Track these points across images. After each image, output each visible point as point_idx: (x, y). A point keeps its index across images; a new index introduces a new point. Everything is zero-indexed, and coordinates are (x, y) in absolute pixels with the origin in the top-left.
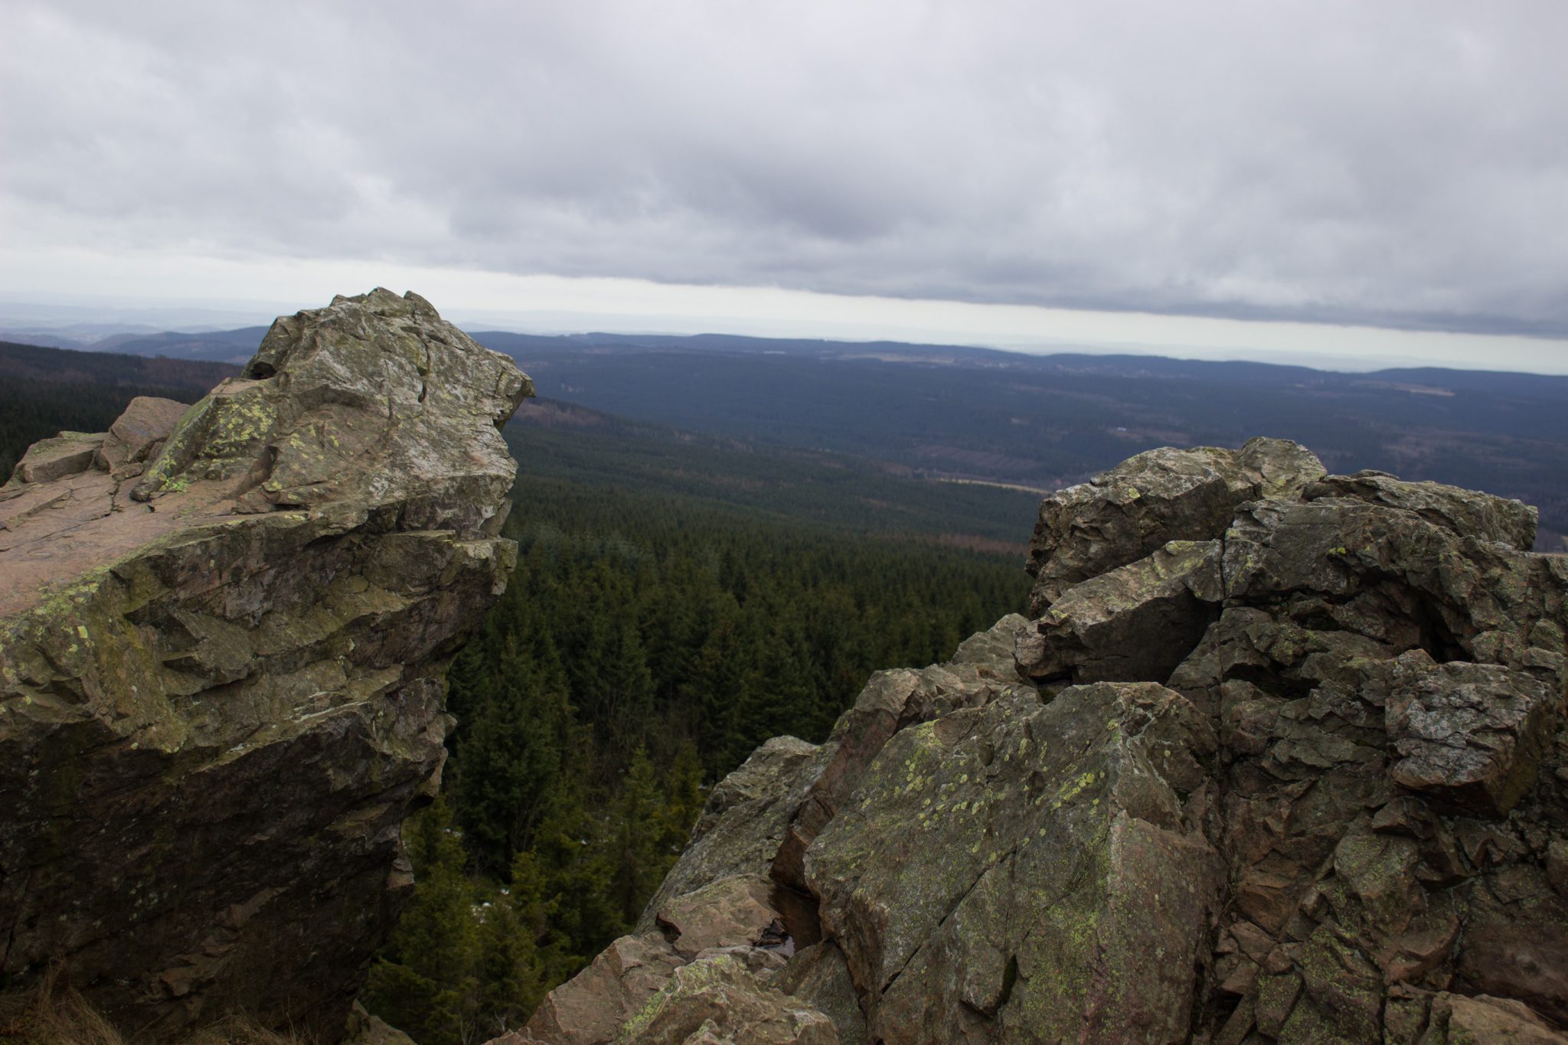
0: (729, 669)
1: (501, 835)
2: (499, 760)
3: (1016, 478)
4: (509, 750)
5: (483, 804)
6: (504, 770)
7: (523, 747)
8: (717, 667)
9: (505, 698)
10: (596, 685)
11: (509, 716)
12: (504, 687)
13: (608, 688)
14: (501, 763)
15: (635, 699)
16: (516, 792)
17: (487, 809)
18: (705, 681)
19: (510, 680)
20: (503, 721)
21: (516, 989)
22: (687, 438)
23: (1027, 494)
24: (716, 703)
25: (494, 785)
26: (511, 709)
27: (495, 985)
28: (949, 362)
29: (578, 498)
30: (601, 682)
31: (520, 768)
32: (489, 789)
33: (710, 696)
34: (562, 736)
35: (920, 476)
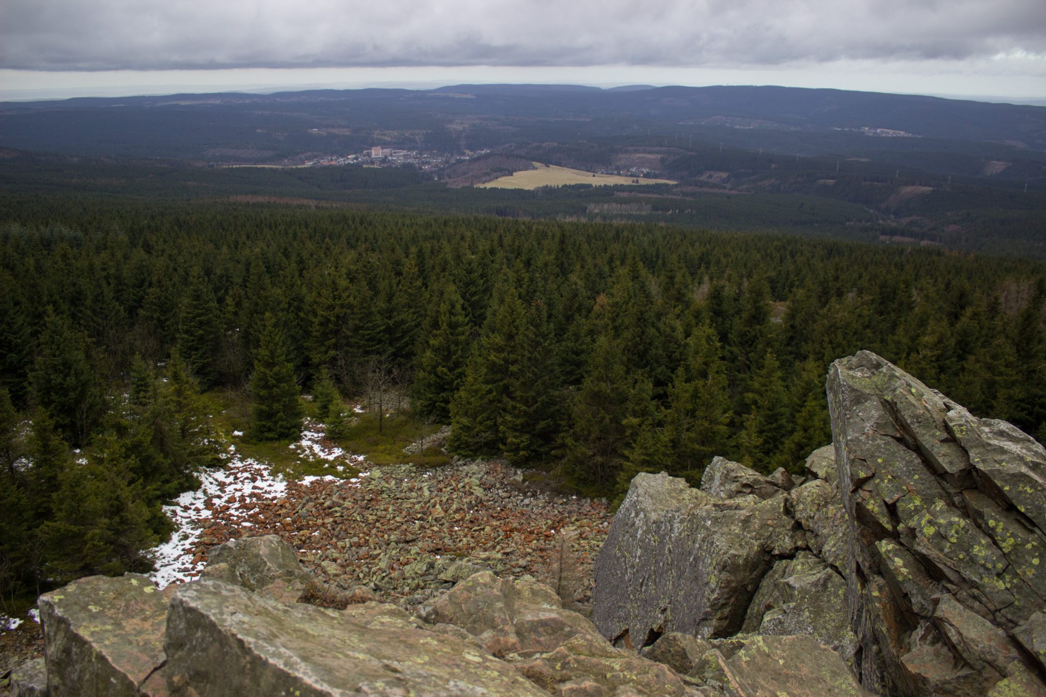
0: (166, 298)
1: (67, 421)
2: (57, 379)
3: (264, 161)
4: (61, 372)
5: (53, 406)
6: (61, 384)
7: (70, 368)
8: (159, 298)
9: (53, 343)
10: (93, 320)
11: (57, 353)
12: (50, 337)
13: (100, 321)
14: (59, 380)
15: (117, 324)
16: (72, 395)
17: (55, 408)
18: (154, 307)
19: (54, 332)
20: (54, 356)
21: (130, 516)
22: (75, 159)
23: (271, 169)
24: (162, 318)
25: (57, 393)
26: (58, 348)
27: (117, 519)
28: (218, 102)
29: (18, 202)
30: (95, 319)
31: (71, 381)
32: (54, 397)
33: (158, 314)
34: (88, 356)
35: (212, 166)
